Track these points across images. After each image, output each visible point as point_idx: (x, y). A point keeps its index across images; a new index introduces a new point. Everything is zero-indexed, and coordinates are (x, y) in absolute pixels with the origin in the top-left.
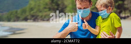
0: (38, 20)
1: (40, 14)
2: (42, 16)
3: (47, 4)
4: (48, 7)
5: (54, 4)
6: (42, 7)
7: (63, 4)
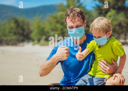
0: (3, 44)
1: (5, 38)
2: (6, 41)
3: (12, 28)
4: (13, 31)
5: (19, 29)
6: (7, 31)
7: (29, 29)
